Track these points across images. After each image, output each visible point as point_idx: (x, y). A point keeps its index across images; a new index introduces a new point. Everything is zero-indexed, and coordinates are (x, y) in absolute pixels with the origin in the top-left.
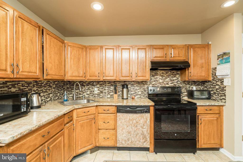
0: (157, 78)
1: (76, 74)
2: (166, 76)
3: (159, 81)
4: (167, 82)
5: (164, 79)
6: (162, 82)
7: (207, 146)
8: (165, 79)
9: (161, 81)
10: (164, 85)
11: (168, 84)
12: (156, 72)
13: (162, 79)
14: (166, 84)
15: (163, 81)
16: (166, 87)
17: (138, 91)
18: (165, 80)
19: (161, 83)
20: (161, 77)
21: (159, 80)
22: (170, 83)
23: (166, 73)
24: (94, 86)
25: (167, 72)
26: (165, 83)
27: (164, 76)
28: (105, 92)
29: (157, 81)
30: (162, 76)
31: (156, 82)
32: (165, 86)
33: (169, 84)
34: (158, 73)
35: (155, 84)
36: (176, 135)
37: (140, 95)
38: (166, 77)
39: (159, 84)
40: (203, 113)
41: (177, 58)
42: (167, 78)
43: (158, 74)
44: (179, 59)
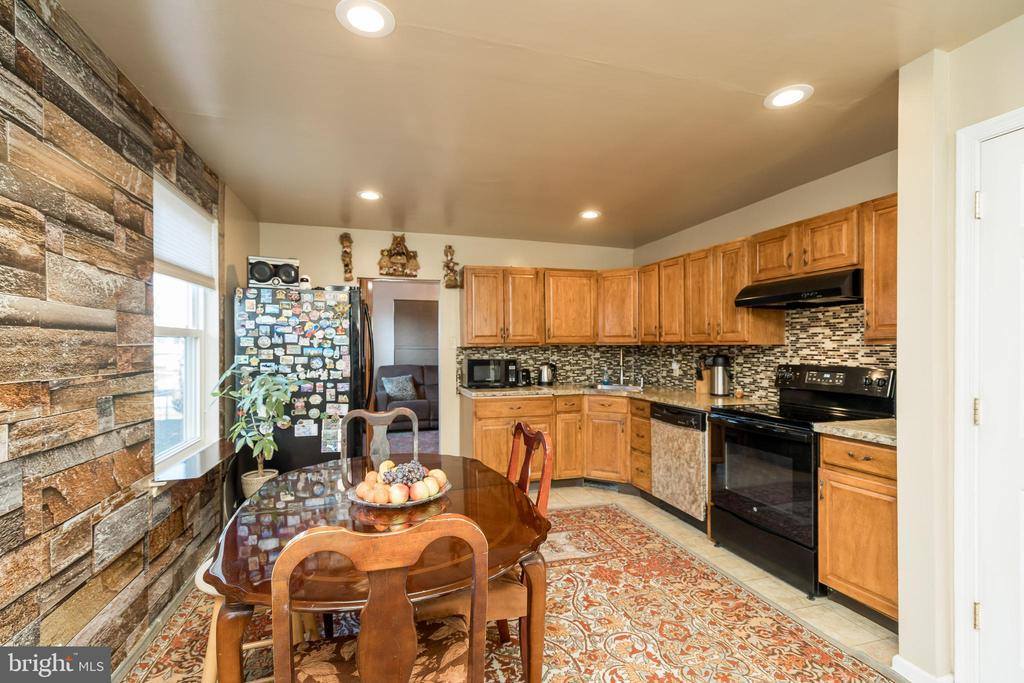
0: (816, 335)
1: (616, 331)
2: (847, 325)
3: (823, 346)
4: (852, 350)
5: (838, 338)
6: (834, 350)
7: (848, 589)
8: (844, 338)
9: (829, 345)
10: (838, 360)
11: (853, 356)
12: (815, 315)
13: (833, 338)
14: (847, 356)
15: (836, 346)
16: (846, 366)
17: (762, 375)
18: (845, 343)
19: (830, 353)
20: (828, 332)
21: (823, 340)
22: (862, 353)
23: (847, 315)
24: (672, 356)
25: (850, 313)
26: (842, 351)
27: (842, 325)
28: (692, 375)
29: (815, 345)
30: (833, 327)
31: (813, 348)
32: (844, 364)
33: (857, 356)
34: (820, 315)
35: (809, 357)
36: (755, 509)
37: (766, 389)
38: (849, 330)
39: (823, 357)
40: (843, 463)
41: (828, 261)
42: (850, 334)
43: (818, 319)
44: (833, 266)
